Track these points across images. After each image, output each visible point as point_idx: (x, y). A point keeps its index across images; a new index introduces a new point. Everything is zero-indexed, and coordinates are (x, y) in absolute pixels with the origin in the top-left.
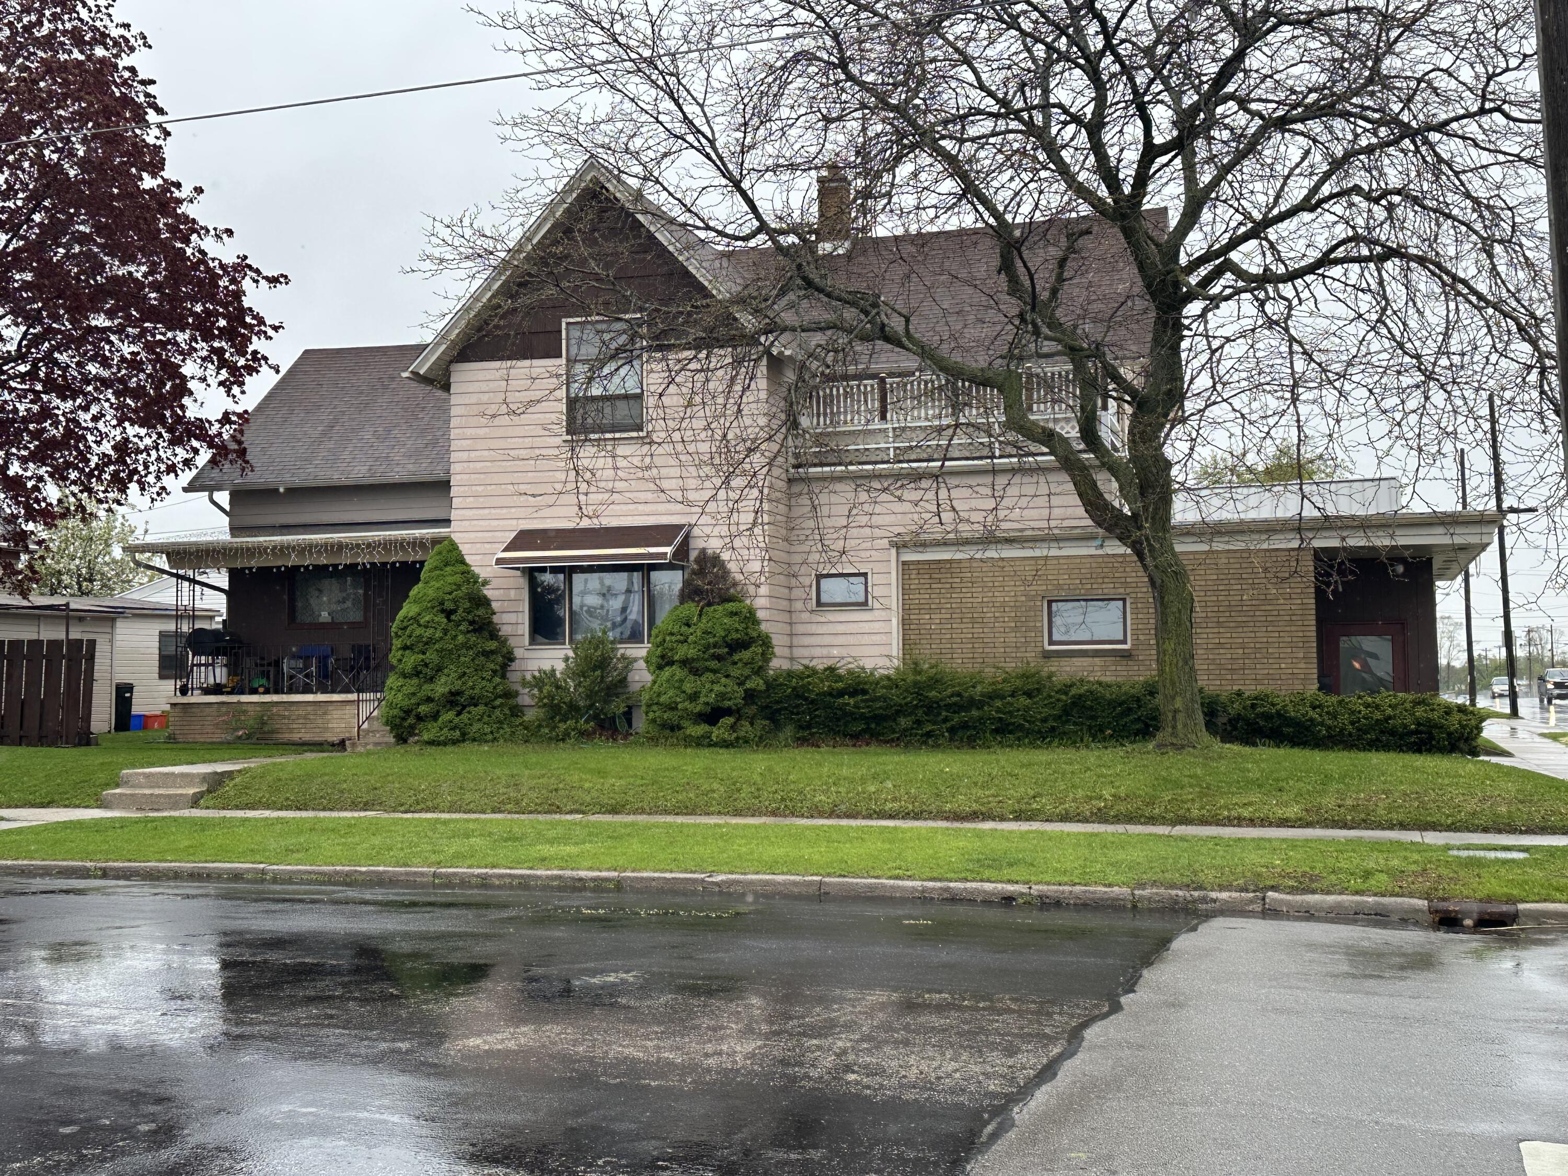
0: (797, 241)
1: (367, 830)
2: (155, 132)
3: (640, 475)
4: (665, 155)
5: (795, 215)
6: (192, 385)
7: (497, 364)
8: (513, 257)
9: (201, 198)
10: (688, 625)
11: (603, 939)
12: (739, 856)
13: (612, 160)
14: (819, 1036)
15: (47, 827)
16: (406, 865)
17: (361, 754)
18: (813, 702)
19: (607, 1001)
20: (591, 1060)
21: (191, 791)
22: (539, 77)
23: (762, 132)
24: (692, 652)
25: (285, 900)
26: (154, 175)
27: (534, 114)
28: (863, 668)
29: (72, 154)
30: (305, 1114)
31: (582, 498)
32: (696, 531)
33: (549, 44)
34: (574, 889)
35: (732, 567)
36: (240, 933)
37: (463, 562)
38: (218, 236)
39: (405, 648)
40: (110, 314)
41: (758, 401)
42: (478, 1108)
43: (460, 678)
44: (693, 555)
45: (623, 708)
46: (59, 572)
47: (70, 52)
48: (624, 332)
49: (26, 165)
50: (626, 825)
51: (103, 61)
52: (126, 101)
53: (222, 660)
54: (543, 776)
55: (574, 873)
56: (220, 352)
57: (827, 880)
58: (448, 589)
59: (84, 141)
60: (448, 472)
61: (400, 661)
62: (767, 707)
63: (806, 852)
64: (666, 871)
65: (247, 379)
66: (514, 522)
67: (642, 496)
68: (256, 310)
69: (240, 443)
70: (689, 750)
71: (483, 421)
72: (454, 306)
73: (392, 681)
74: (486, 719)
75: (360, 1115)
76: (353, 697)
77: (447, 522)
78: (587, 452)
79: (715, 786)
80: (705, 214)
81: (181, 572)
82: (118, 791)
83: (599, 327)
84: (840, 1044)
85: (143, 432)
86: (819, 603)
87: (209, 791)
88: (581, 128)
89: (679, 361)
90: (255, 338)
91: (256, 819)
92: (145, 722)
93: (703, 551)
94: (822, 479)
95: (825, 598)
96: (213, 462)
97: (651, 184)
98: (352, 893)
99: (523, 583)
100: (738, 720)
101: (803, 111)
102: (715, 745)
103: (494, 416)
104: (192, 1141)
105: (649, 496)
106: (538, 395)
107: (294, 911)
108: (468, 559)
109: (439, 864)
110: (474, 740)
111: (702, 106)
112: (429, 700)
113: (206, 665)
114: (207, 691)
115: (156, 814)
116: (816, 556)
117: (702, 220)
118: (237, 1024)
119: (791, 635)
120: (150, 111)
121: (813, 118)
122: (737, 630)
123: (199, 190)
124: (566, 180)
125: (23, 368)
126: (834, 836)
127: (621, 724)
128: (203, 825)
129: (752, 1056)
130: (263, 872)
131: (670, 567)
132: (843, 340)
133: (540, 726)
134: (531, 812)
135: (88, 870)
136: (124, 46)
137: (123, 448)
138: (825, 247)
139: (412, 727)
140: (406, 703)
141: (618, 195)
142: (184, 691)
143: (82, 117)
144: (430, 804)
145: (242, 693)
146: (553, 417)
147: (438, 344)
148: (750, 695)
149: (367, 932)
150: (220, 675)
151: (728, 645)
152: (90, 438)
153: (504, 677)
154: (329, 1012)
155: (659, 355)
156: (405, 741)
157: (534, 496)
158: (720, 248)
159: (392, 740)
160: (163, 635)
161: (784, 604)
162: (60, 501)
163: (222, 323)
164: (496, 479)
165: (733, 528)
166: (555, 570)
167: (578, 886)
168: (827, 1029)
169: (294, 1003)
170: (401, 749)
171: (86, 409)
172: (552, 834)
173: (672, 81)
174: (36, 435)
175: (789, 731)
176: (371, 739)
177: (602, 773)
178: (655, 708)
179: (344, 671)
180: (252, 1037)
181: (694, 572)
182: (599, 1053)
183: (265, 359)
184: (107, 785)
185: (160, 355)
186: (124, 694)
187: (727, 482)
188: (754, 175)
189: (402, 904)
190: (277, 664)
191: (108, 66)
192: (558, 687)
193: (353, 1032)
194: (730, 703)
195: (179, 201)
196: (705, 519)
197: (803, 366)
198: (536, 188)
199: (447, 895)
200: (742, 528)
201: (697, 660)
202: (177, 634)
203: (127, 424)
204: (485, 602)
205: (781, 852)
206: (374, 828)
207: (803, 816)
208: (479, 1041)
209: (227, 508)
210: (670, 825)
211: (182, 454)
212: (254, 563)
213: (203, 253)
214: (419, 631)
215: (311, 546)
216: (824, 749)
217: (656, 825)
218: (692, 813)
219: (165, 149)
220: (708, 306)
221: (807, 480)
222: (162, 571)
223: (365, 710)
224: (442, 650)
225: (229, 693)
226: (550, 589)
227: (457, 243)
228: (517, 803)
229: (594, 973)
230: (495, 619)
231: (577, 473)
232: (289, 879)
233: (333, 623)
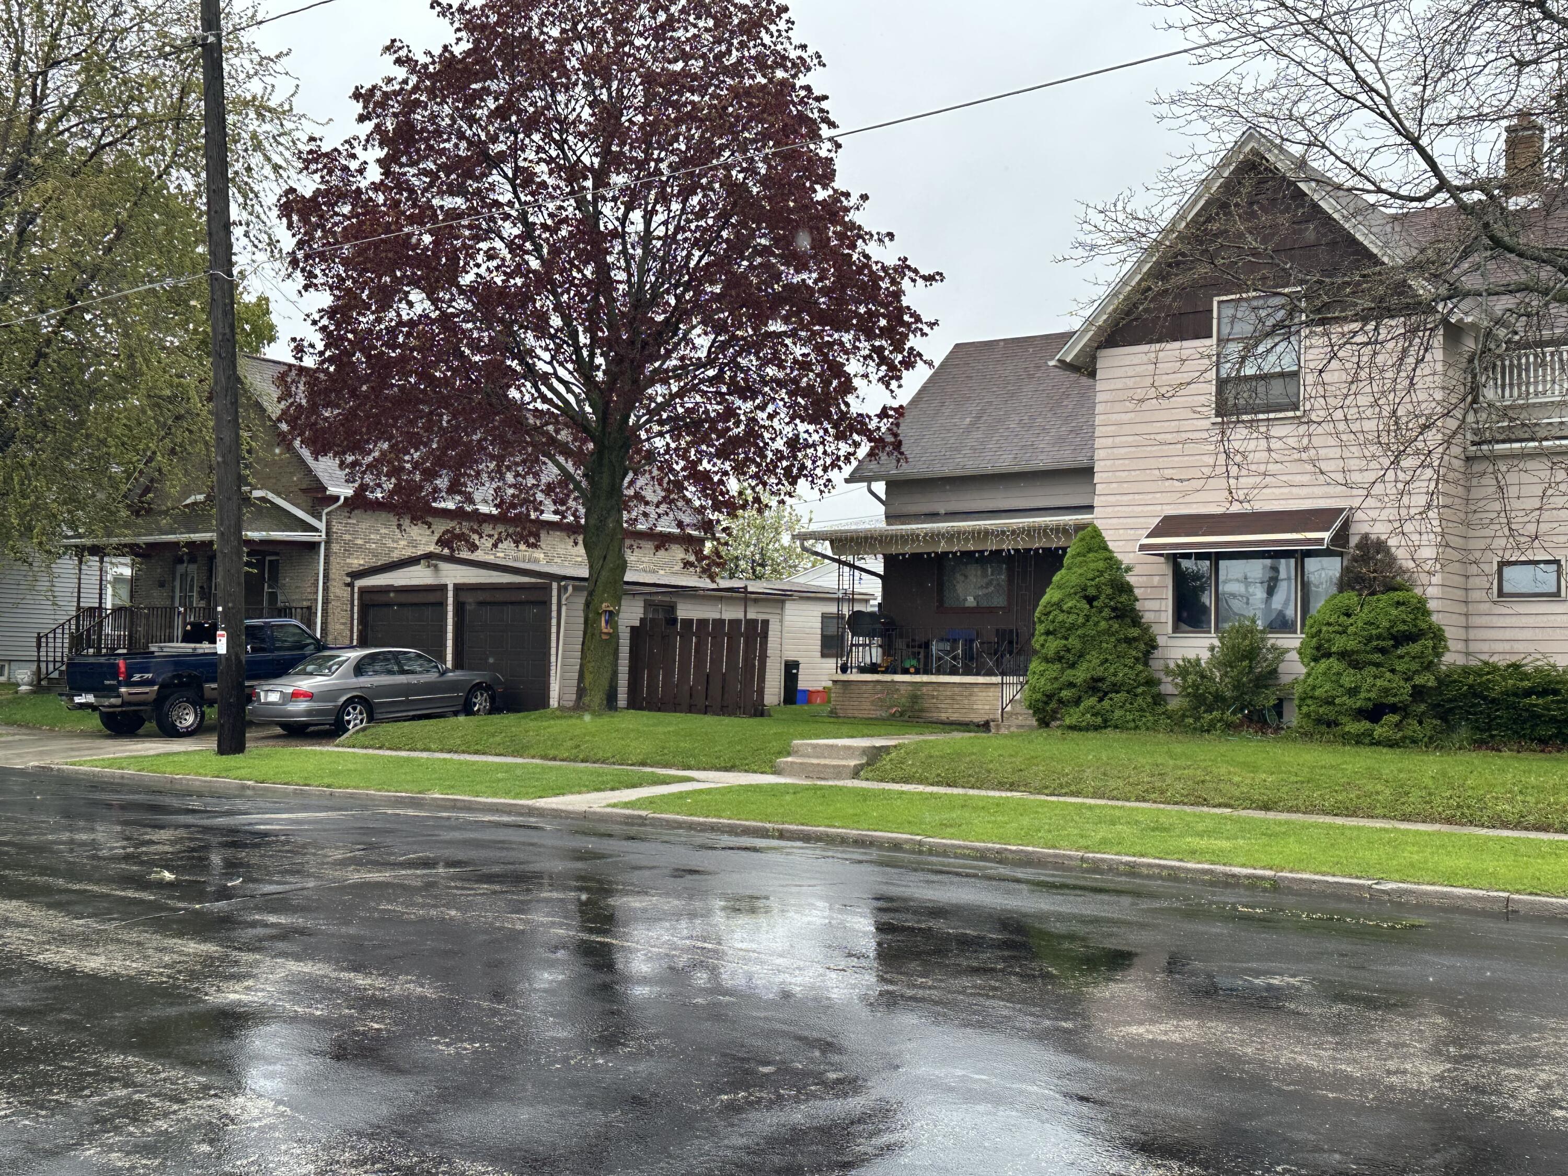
0: (1484, 198)
1: (1015, 810)
2: (828, 145)
3: (1296, 456)
4: (1332, 119)
5: (1480, 170)
6: (857, 382)
7: (1145, 348)
8: (1165, 237)
9: (867, 204)
10: (1348, 615)
11: (1264, 940)
12: (1412, 865)
13: (1274, 128)
14: (1518, 1065)
15: (730, 790)
16: (1054, 847)
17: (1006, 736)
18: (1493, 701)
19: (1274, 1004)
20: (1262, 1063)
21: (852, 763)
22: (1200, 52)
23: (1444, 83)
24: (1352, 645)
25: (941, 872)
26: (825, 187)
27: (1194, 89)
28: (1554, 667)
29: (755, 171)
30: (977, 1081)
31: (1232, 481)
32: (1359, 515)
33: (1212, 16)
34: (1227, 885)
35: (1401, 554)
36: (905, 900)
37: (1106, 548)
38: (880, 240)
39: (1048, 633)
40: (786, 320)
41: (1434, 374)
42: (1146, 1098)
43: (1102, 664)
44: (1354, 541)
45: (1272, 702)
46: (737, 558)
47: (753, 77)
48: (1283, 307)
49: (717, 186)
50: (1280, 824)
51: (783, 82)
52: (802, 118)
53: (877, 640)
54: (1189, 767)
55: (1227, 869)
56: (879, 350)
57: (1516, 897)
58: (1090, 576)
59: (765, 160)
60: (1092, 458)
61: (1043, 646)
62: (1439, 705)
63: (1490, 866)
64: (1328, 874)
65: (905, 373)
66: (1159, 508)
67: (1298, 479)
68: (913, 308)
69: (896, 435)
70: (1348, 748)
71: (1130, 406)
72: (1102, 291)
73: (1035, 665)
74: (1128, 706)
75: (1030, 1088)
76: (997, 679)
77: (1090, 508)
78: (1239, 436)
79: (1379, 787)
80: (1377, 176)
81: (843, 558)
82: (790, 759)
83: (1255, 303)
84: (1543, 1076)
85: (811, 428)
86: (1501, 593)
87: (868, 764)
88: (1242, 98)
89: (1343, 335)
90: (911, 336)
91: (913, 794)
92: (808, 696)
93: (1366, 536)
94: (1511, 456)
95: (1507, 588)
96: (871, 454)
97: (1316, 149)
98: (1003, 870)
99: (1167, 570)
100: (1404, 718)
101: (1491, 56)
102: (1378, 743)
103: (1141, 401)
104: (875, 1094)
105: (1306, 479)
106: (1186, 378)
107: (952, 883)
108: (1111, 545)
109: (1087, 848)
110: (1116, 727)
111: (1376, 62)
112: (1071, 685)
113: (864, 645)
114: (862, 670)
115: (823, 783)
116: (1503, 542)
117: (1374, 184)
118: (908, 987)
119: (1467, 628)
120: (824, 126)
121: (1503, 63)
122: (1404, 622)
123: (864, 197)
124: (1222, 154)
125: (711, 373)
126: (1523, 849)
127: (1270, 717)
128: (864, 795)
129: (1441, 1078)
130: (920, 843)
131: (1327, 553)
132: (1536, 302)
133: (1184, 716)
134: (1176, 803)
135: (767, 830)
136: (801, 66)
137: (793, 443)
138: (1515, 203)
139: (1055, 711)
140: (1049, 687)
141: (1279, 165)
142: (844, 669)
143: (764, 137)
144: (1073, 788)
145: (895, 673)
146: (1202, 399)
147: (1086, 331)
148: (1419, 693)
149: (1023, 910)
150: (875, 655)
151: (1394, 637)
152: (767, 435)
153: (1146, 664)
154: (993, 983)
155: (1319, 329)
156: (1047, 725)
157: (1181, 481)
158: (1392, 211)
159: (1035, 723)
160: (825, 617)
161: (1459, 594)
162: (741, 493)
163: (883, 322)
164: (1142, 464)
165: (1404, 512)
166: (1200, 556)
167: (1230, 882)
168: (1527, 1059)
169: (960, 972)
170: (1044, 732)
171: (762, 408)
172: (1200, 827)
173: (1343, 39)
174: (721, 434)
175: (1464, 732)
176: (1015, 721)
177: (1254, 769)
178: (1309, 702)
179: (989, 654)
180: (923, 1000)
181: (1355, 559)
182: (1269, 1056)
183: (920, 355)
184: (780, 754)
185: (826, 355)
186: (791, 669)
187: (1396, 462)
188: (1435, 130)
189: (1053, 886)
190: (927, 645)
191: (786, 86)
192: (1203, 677)
193: (1018, 1006)
194: (1396, 700)
195: (847, 210)
196: (1370, 502)
197: (1489, 334)
198: (1191, 165)
199: (1096, 879)
200: (1413, 511)
201: (1358, 652)
202: (840, 617)
203: (798, 421)
204: (1127, 589)
205: (1461, 863)
206: (1022, 809)
207: (1483, 826)
208: (1141, 1030)
209: (883, 497)
210: (1330, 826)
211: (844, 448)
212: (908, 549)
213: (867, 257)
214: (1061, 617)
215: (959, 533)
216: (1506, 753)
217: (1316, 826)
218: (1354, 814)
219: (836, 161)
220: (1380, 273)
221: (1493, 458)
222: (825, 557)
223: (1009, 693)
224: (1085, 636)
225: (883, 672)
226: (1197, 576)
227: (1109, 228)
228: (1162, 792)
229: (1257, 974)
230: (1138, 606)
231: (1228, 456)
232: (944, 852)
233: (977, 608)
